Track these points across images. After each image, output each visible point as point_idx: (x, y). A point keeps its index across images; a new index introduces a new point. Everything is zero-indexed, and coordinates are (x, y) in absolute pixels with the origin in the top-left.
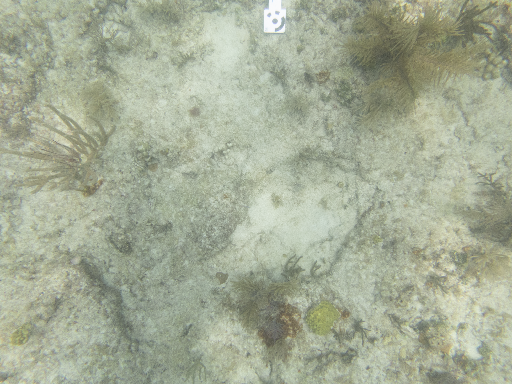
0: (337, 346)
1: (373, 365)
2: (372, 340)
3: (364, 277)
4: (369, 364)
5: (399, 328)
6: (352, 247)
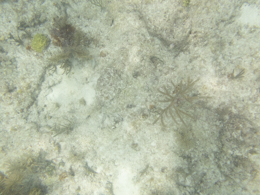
0: (31, 30)
1: (7, 24)
2: (11, 37)
3: (24, 70)
4: (10, 24)
6: (34, 84)
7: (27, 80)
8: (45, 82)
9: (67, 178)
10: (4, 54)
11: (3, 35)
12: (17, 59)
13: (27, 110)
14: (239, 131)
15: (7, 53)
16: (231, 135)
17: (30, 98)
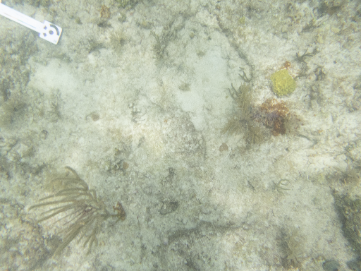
0: (308, 81)
1: (334, 57)
2: (315, 51)
3: (266, 41)
4: (332, 60)
5: (315, 27)
6: (240, 43)
7: (250, 38)
8: (237, 57)
9: (100, 15)
10: (301, 30)
11: (324, 44)
12: (285, 41)
13: (215, 15)
14: (23, 252)
15: (299, 35)
16: (27, 240)
17: (227, 27)
